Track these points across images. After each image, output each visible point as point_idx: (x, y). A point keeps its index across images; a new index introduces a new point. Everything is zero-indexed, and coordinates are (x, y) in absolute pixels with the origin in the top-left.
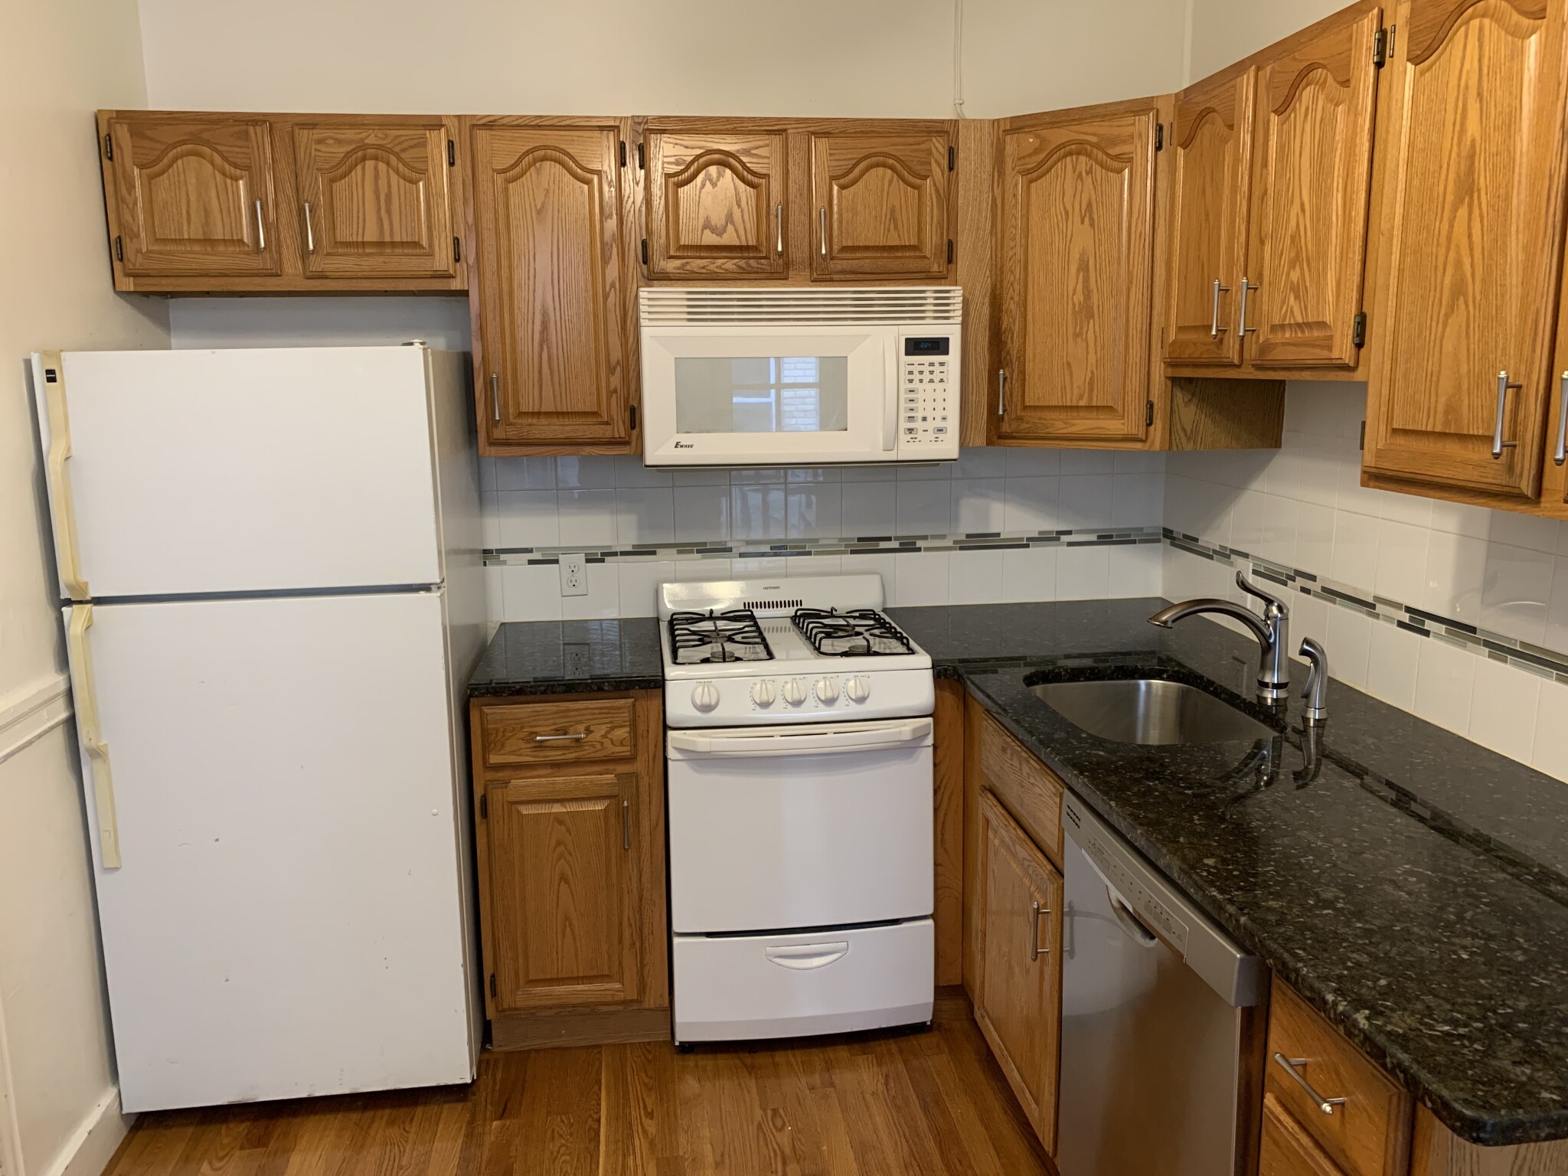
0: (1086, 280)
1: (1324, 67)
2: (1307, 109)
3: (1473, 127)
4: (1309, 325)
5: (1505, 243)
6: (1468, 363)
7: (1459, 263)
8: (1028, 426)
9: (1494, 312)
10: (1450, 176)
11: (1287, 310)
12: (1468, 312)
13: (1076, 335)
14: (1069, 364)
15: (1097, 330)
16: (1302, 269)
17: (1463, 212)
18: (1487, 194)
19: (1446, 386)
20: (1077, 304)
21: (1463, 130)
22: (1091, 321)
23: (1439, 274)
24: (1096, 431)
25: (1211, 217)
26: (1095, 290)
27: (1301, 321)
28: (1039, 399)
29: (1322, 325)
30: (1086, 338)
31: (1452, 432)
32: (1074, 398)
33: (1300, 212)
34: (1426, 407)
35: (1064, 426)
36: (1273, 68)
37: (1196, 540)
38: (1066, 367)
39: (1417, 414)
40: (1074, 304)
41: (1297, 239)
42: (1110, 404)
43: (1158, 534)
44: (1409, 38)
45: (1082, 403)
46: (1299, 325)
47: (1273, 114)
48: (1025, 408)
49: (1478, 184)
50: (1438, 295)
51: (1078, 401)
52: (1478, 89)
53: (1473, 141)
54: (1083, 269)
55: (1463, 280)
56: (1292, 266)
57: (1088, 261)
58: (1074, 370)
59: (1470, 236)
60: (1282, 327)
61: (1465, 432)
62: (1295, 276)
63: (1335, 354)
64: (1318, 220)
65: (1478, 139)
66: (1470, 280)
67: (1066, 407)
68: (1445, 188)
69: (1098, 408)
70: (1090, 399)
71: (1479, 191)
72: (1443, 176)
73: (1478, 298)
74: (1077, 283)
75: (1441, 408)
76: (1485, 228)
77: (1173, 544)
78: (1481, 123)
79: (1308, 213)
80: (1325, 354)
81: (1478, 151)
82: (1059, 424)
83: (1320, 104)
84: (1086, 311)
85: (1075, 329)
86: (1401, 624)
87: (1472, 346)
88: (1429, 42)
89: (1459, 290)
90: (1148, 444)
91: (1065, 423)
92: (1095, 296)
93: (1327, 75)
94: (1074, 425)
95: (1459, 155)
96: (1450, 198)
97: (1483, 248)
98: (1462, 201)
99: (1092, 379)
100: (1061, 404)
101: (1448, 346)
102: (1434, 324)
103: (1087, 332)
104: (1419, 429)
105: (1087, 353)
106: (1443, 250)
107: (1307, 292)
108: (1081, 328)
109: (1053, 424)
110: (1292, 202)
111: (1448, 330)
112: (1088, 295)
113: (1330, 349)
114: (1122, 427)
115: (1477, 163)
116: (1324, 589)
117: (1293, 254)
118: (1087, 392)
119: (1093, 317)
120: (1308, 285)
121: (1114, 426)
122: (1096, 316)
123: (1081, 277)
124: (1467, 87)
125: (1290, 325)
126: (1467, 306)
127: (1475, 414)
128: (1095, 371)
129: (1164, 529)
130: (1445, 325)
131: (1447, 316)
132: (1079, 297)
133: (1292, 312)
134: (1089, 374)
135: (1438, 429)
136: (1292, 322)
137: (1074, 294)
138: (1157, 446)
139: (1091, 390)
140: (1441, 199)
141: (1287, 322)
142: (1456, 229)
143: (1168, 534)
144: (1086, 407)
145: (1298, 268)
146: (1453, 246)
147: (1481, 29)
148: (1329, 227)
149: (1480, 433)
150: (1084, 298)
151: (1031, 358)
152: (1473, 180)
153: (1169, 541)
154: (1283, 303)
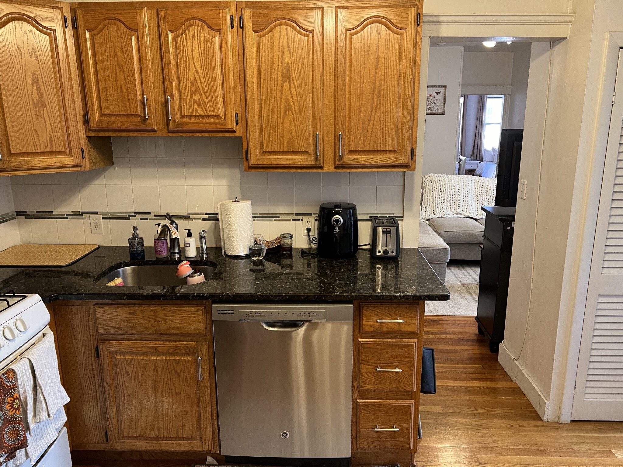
0: (38, 88)
1: (202, 20)
2: (194, 35)
3: (287, 58)
4: (208, 117)
5: (306, 96)
6: (296, 130)
7: (287, 100)
8: (16, 164)
9: (304, 115)
10: (279, 72)
11: (193, 110)
12: (293, 115)
13: (37, 116)
14: (35, 131)
15: (49, 114)
16: (200, 95)
17: (286, 85)
18: (296, 81)
19: (287, 137)
20: (35, 100)
21: (283, 59)
22: (45, 109)
23: (279, 103)
24: (58, 164)
25: (125, 67)
26: (45, 93)
27: (204, 114)
28: (20, 149)
29: (218, 116)
30: (44, 117)
31: (292, 151)
32: (42, 148)
33: (195, 74)
34: (279, 144)
35: (39, 162)
36: (166, 12)
37: (52, 212)
38: (34, 132)
39: (275, 146)
40: (33, 100)
41: (195, 83)
42: (63, 150)
43: (13, 215)
44: (252, 23)
45: (47, 150)
46: (202, 117)
47: (169, 32)
48: (11, 154)
49: (292, 77)
50: (279, 109)
51: (45, 149)
52: (288, 47)
53: (288, 64)
54: (35, 82)
55: (290, 105)
56: (194, 93)
57: (38, 78)
58: (39, 133)
59: (291, 92)
60: (190, 117)
61: (297, 150)
62: (196, 97)
63: (228, 127)
64: (208, 78)
65: (290, 63)
66: (293, 106)
67: (38, 152)
68: (277, 76)
69: (56, 152)
70: (52, 148)
71: (293, 79)
72: (276, 72)
73: (297, 111)
74: (33, 88)
75: (285, 144)
76: (297, 91)
77: (26, 218)
78: (291, 59)
79: (201, 75)
80: (222, 127)
81: (290, 66)
82: (36, 162)
83: (202, 35)
84: (41, 104)
85: (36, 113)
86: (204, 220)
87: (296, 125)
88: (263, 27)
89: (288, 108)
90: (83, 168)
91: (39, 161)
92: (45, 97)
93: (202, 25)
94: (44, 161)
95: (282, 66)
96: (280, 79)
97: (297, 97)
98: (286, 81)
99: (51, 138)
100: (34, 151)
101: (286, 125)
102: (279, 118)
103: (44, 114)
104: (277, 151)
105: (46, 125)
106: (279, 96)
107: (206, 104)
108: (40, 112)
109: (32, 162)
110: (189, 69)
111: (285, 120)
112: (41, 96)
113: (225, 125)
114: (72, 161)
115: (291, 70)
116: (156, 216)
117: (194, 89)
118: (49, 145)
119: (45, 106)
120: (206, 101)
121: (68, 160)
122: (48, 106)
123: (35, 85)
124: (283, 46)
125: (196, 116)
126: (293, 113)
127: (301, 145)
128: (52, 134)
129: (16, 212)
130: (284, 119)
131: (284, 116)
132: (35, 96)
133: (196, 110)
134: (49, 136)
135: (285, 150)
136: (197, 114)
137: (32, 94)
138: (88, 168)
139: (51, 144)
140: (276, 79)
141: (194, 114)
142: (284, 89)
143: (19, 213)
144: (49, 152)
145: (197, 94)
146: (283, 95)
147: (286, 29)
148: (216, 81)
149: (304, 150)
150: (39, 96)
151: (11, 128)
152: (290, 75)
153: (24, 217)
154: (190, 107)
